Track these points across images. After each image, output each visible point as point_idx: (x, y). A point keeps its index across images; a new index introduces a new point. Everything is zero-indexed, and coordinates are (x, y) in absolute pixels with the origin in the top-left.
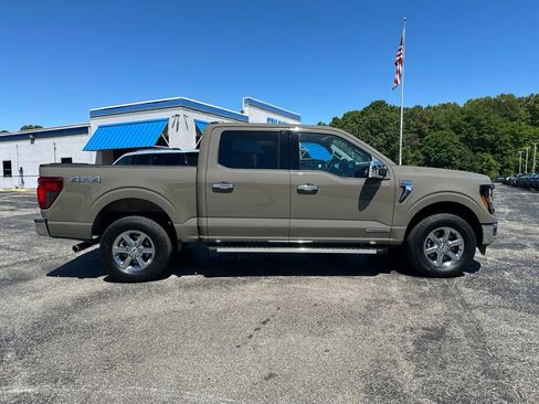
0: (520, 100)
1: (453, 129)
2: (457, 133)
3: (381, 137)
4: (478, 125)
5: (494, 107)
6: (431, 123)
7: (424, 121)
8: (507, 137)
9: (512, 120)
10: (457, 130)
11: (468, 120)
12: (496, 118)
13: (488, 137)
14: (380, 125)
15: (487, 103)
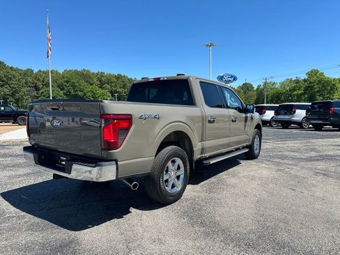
0: (93, 74)
1: (59, 86)
2: (62, 89)
3: (7, 88)
4: (74, 86)
5: (81, 76)
6: (43, 81)
7: (38, 80)
8: (89, 94)
9: (92, 84)
10: (61, 87)
11: (67, 82)
12: (83, 82)
13: (79, 93)
14: (5, 79)
15: (76, 72)
